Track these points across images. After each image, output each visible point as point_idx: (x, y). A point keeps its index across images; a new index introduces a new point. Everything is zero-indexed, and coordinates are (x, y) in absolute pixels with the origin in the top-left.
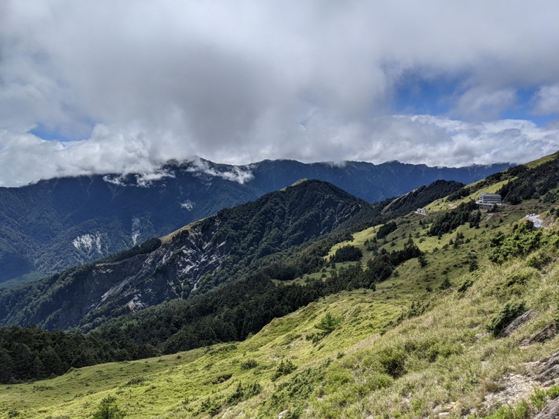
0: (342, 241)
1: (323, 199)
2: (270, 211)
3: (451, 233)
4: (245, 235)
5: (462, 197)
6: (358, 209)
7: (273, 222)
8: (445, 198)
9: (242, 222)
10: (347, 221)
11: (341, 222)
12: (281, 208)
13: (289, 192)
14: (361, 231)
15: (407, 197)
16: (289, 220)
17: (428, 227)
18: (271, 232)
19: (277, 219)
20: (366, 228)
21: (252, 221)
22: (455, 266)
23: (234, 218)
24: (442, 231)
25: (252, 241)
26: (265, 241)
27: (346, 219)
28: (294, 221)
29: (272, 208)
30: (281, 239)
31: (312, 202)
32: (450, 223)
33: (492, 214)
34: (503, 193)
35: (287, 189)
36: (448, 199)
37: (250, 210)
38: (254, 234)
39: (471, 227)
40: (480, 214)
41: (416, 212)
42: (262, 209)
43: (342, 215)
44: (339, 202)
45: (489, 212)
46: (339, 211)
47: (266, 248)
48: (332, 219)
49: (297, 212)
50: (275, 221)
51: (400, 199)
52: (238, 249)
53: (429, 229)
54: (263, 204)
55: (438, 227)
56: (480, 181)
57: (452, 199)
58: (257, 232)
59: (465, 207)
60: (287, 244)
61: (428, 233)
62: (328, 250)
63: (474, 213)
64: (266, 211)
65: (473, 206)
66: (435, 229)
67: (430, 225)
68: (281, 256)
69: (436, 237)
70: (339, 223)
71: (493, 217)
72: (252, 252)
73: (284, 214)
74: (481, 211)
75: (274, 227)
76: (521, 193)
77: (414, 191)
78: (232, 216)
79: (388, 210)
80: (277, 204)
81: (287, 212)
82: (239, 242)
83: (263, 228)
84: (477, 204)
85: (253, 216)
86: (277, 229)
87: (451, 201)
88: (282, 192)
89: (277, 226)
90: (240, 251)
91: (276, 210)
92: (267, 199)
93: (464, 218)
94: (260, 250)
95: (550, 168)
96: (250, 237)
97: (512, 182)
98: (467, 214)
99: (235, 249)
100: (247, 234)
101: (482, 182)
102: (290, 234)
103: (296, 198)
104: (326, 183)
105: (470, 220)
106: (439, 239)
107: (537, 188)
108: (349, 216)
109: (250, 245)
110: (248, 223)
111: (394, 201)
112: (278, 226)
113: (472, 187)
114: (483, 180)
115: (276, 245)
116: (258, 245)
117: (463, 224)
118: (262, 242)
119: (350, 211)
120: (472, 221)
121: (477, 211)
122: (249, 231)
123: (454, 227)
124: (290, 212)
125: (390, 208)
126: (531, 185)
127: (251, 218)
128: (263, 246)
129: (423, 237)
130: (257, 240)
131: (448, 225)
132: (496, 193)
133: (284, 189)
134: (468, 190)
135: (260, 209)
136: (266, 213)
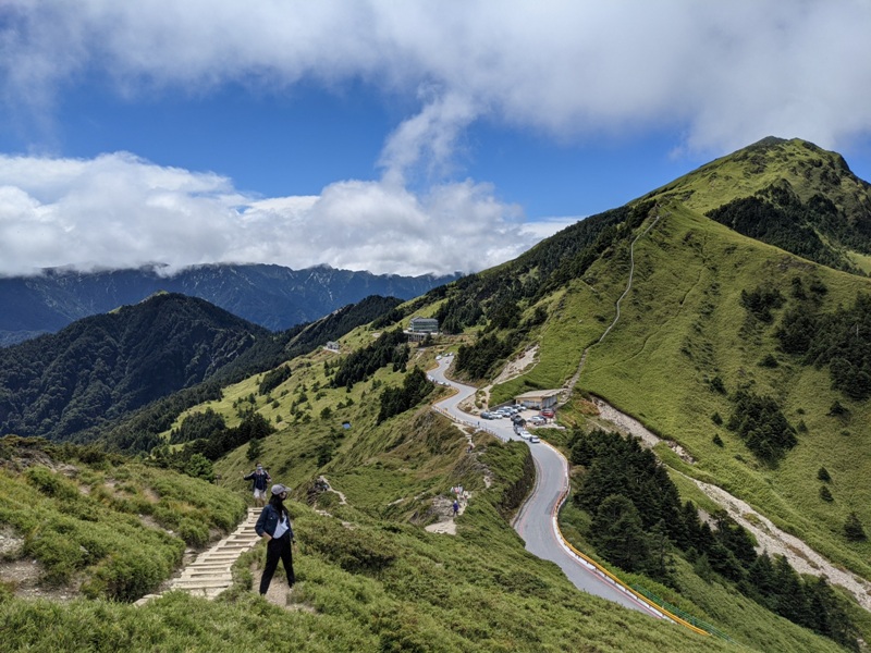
0: (202, 401)
1: (189, 328)
2: (85, 350)
3: (366, 381)
4: (33, 397)
5: (392, 322)
6: (249, 343)
7: (92, 370)
8: (369, 325)
9: (28, 373)
10: (229, 364)
11: (220, 365)
12: (108, 344)
13: (126, 316)
14: (239, 381)
15: (326, 321)
16: (123, 365)
17: (333, 372)
18: (88, 390)
19: (99, 365)
20: (248, 377)
21: (49, 369)
22: (303, 456)
23: (11, 366)
24: (353, 378)
25: (48, 407)
26: (75, 406)
27: (229, 360)
28: (134, 367)
29: (89, 346)
30: (107, 401)
31: (168, 334)
32: (365, 364)
33: (424, 350)
34: (441, 316)
35: (122, 310)
36: (373, 326)
37: (46, 350)
38: (52, 394)
39: (395, 370)
40: (408, 350)
41: (326, 348)
42: (70, 348)
43: (222, 354)
44: (216, 332)
45: (420, 346)
46: (218, 347)
47: (76, 418)
48: (204, 361)
49: (141, 350)
50: (96, 368)
51: (315, 326)
52: (19, 424)
53: (333, 377)
54: (73, 338)
55: (346, 372)
56: (418, 298)
57: (378, 326)
58: (59, 391)
59: (387, 339)
60: (120, 409)
61: (332, 383)
62: (172, 419)
63: (400, 347)
64: (76, 351)
65: (400, 337)
66: (342, 375)
67: (336, 369)
68: (97, 433)
69: (345, 389)
70: (216, 367)
71: (425, 353)
72: (48, 428)
73: (116, 354)
74: (411, 345)
75: (94, 380)
76: (463, 316)
77: (336, 312)
78: (6, 362)
79: (296, 343)
80: (100, 338)
81: (121, 351)
82: (21, 409)
83: (71, 381)
84: (405, 335)
85: (51, 360)
86: (99, 382)
87: (377, 329)
88: (112, 315)
89: (99, 378)
90: (23, 427)
91: (98, 348)
92: (81, 330)
93: (385, 356)
94: (63, 423)
95: (501, 279)
96: (43, 401)
97: (453, 301)
98: (391, 350)
99: (11, 425)
100: (39, 394)
101: (421, 300)
102: (125, 391)
103: (139, 326)
104: (196, 300)
105: (394, 358)
106: (348, 391)
107: (484, 309)
108: (235, 354)
109: (42, 416)
110: (40, 375)
111: (307, 328)
112: (102, 376)
113: (408, 307)
114: (423, 297)
115: (98, 412)
116: (60, 414)
117: (385, 366)
118: (69, 408)
119: (236, 346)
120: (397, 361)
121: (403, 345)
122: (42, 390)
123: (371, 371)
124: (127, 352)
125: (299, 339)
126: (476, 305)
127: (47, 365)
128: (70, 415)
129: (323, 390)
130: (58, 405)
131: (361, 369)
132: (432, 317)
133: (115, 311)
134: (402, 311)
135: (66, 347)
136: (77, 354)
